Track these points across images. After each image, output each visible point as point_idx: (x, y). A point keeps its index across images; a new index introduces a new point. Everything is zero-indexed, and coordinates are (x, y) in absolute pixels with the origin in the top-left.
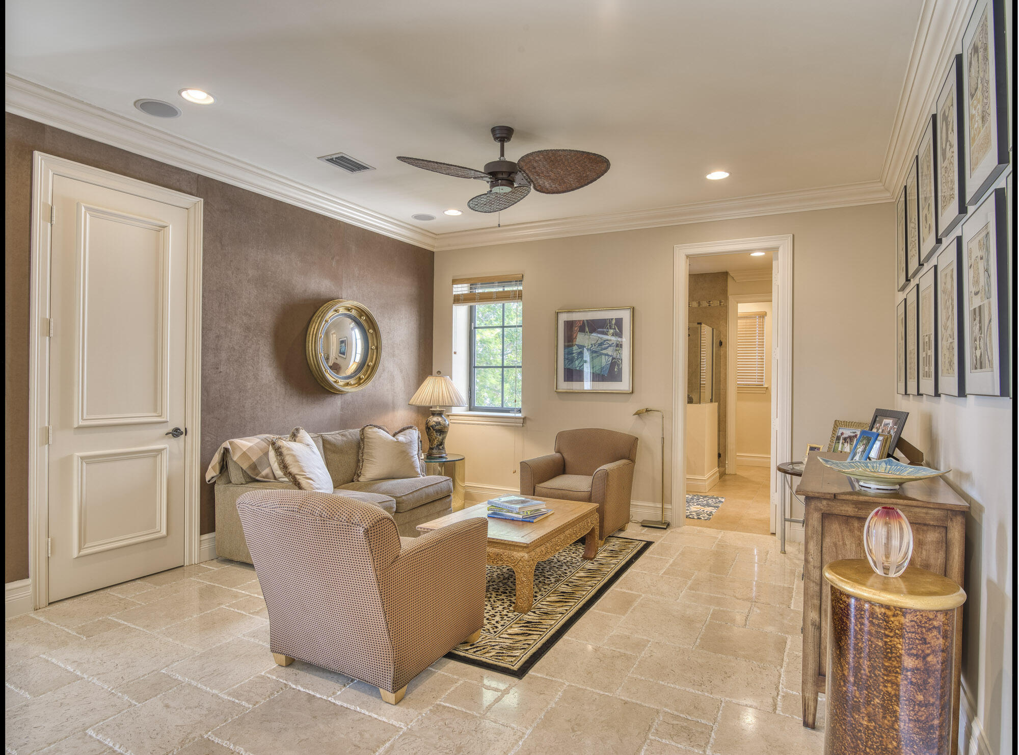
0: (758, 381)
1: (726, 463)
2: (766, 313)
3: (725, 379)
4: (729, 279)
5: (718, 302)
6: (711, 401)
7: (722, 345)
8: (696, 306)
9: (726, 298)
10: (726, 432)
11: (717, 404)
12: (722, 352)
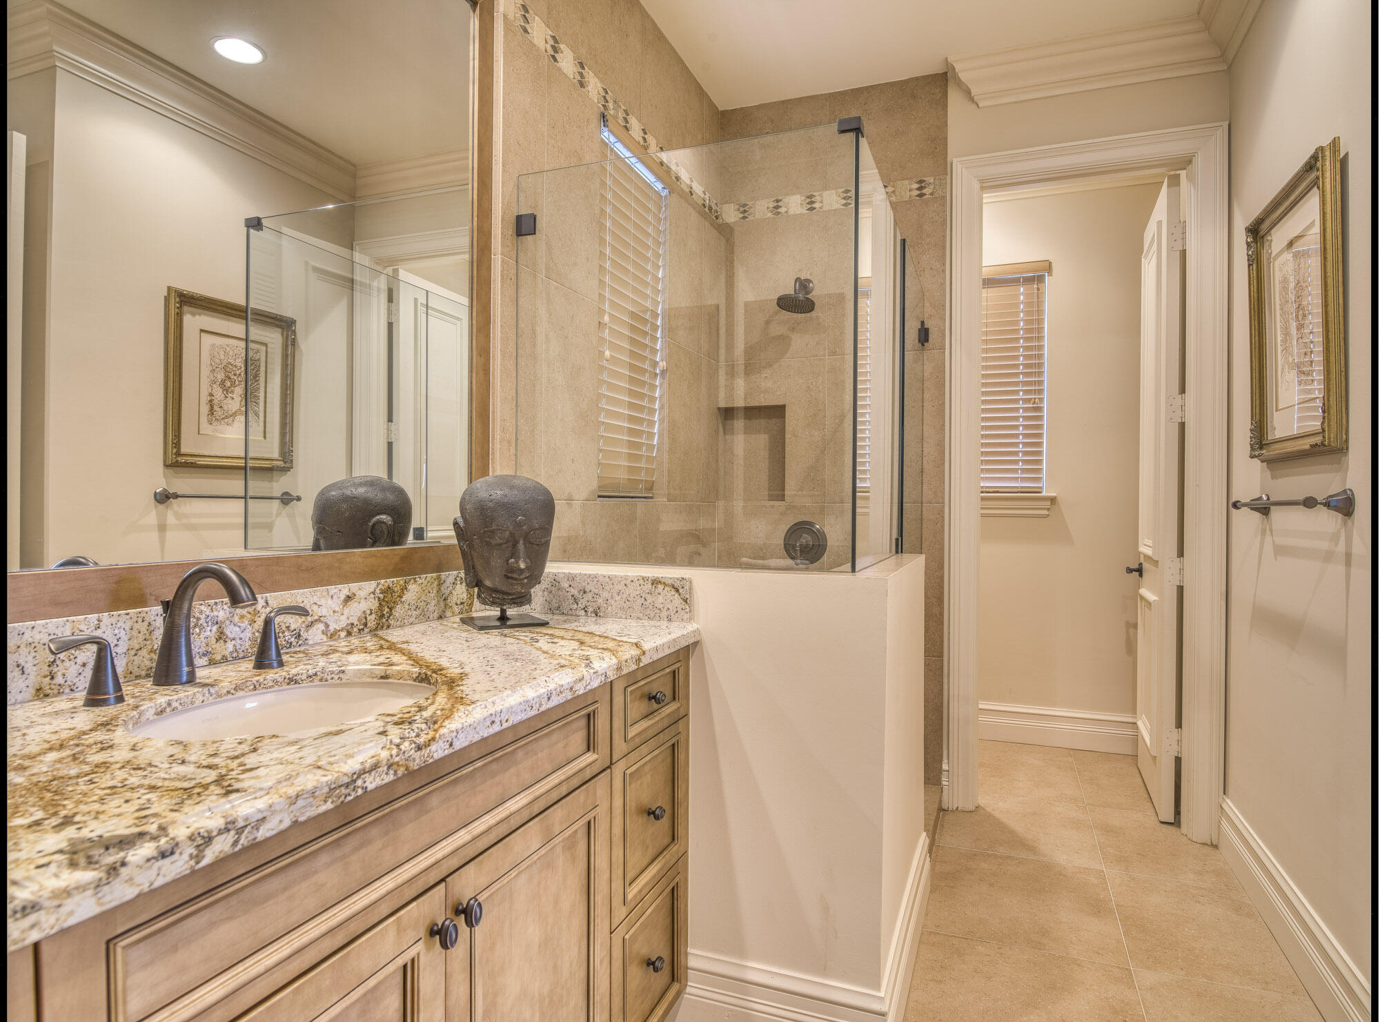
0: (1023, 479)
1: (940, 771)
2: (1050, 263)
3: (940, 462)
4: (955, 99)
5: (916, 186)
6: (899, 547)
7: (927, 340)
8: (839, 206)
9: (943, 168)
10: (941, 655)
11: (920, 560)
12: (928, 368)
